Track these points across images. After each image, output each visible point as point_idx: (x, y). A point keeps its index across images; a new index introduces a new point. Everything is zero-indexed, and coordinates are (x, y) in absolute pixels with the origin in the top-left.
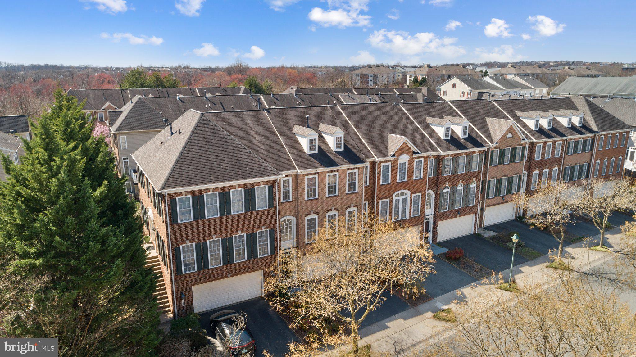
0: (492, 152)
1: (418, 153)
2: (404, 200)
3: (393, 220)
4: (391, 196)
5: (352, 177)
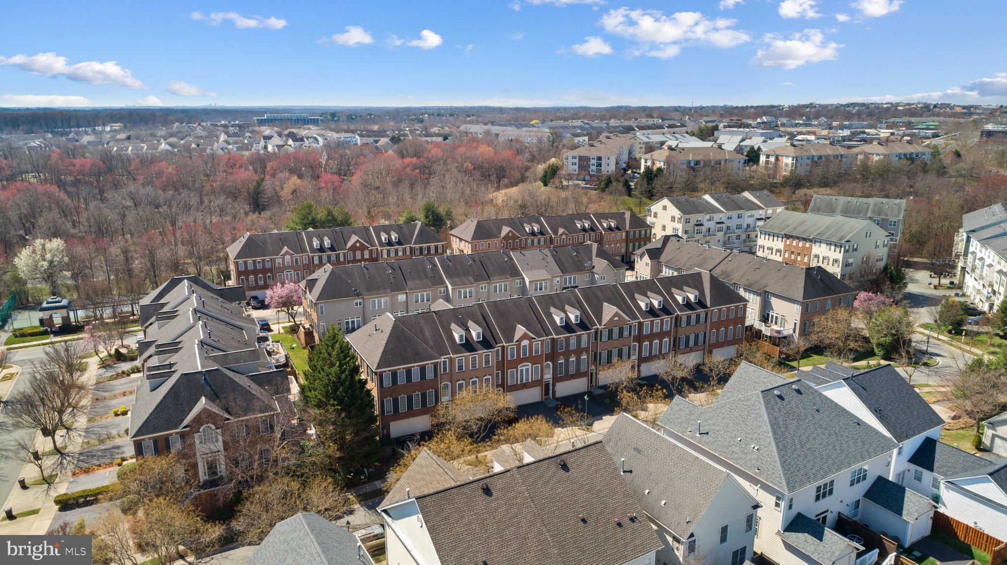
0: (601, 332)
1: (536, 338)
2: (527, 370)
3: (519, 383)
4: (516, 367)
5: (487, 357)
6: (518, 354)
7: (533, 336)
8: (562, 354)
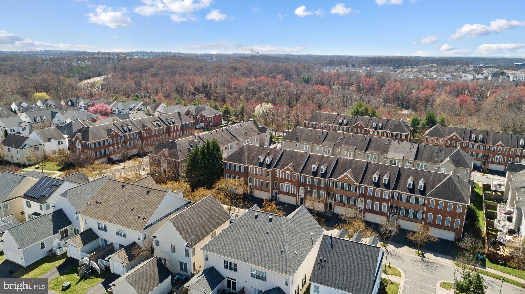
0: (336, 183)
1: (293, 172)
2: (289, 186)
3: (285, 191)
4: (284, 183)
5: (268, 172)
6: (285, 177)
8: (309, 186)
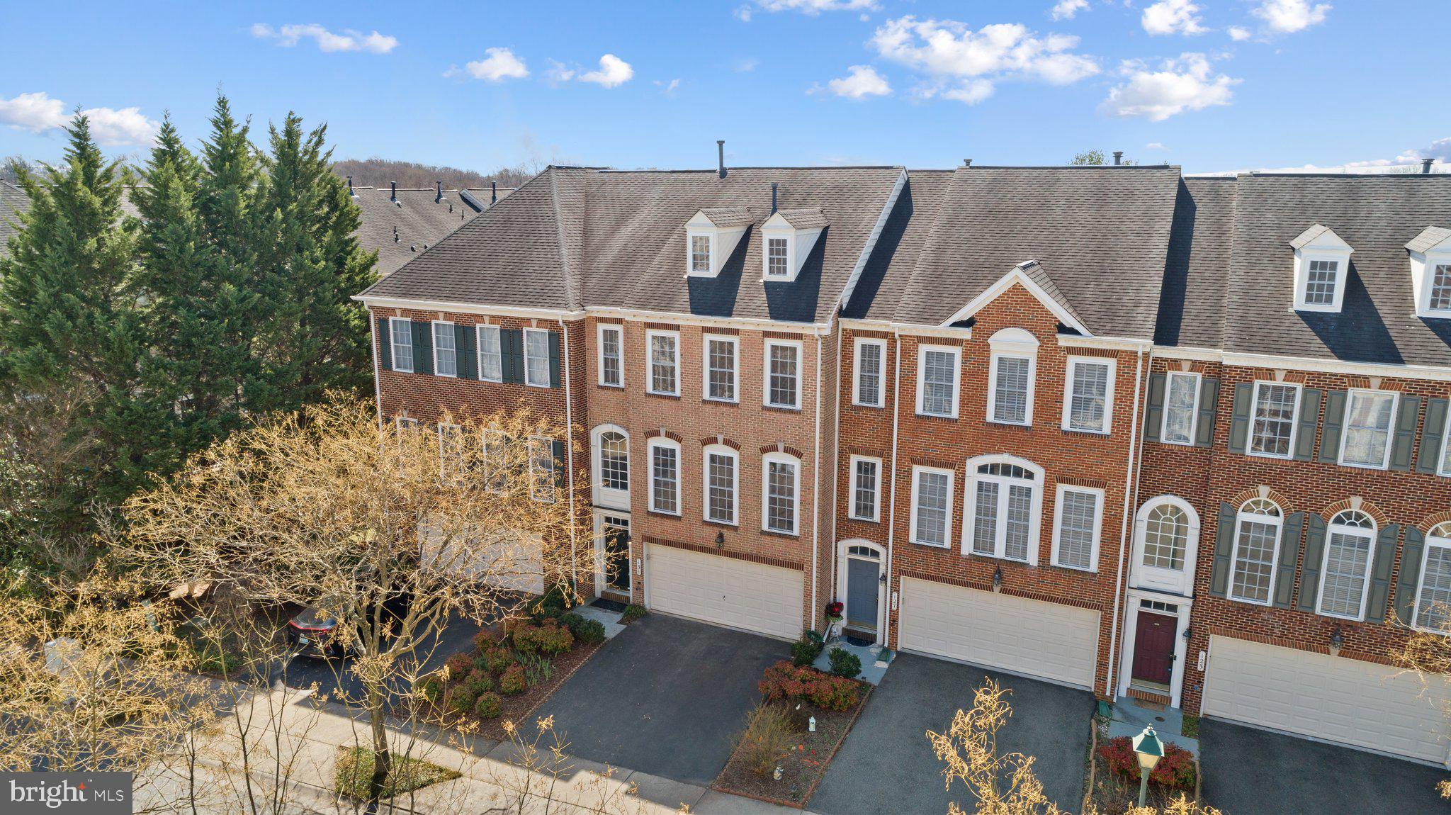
1: (1076, 332)
2: (1020, 495)
3: (967, 548)
4: (957, 465)
5: (783, 362)
6: (974, 399)
7: (1070, 320)
8: (1275, 476)
